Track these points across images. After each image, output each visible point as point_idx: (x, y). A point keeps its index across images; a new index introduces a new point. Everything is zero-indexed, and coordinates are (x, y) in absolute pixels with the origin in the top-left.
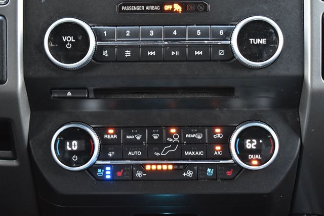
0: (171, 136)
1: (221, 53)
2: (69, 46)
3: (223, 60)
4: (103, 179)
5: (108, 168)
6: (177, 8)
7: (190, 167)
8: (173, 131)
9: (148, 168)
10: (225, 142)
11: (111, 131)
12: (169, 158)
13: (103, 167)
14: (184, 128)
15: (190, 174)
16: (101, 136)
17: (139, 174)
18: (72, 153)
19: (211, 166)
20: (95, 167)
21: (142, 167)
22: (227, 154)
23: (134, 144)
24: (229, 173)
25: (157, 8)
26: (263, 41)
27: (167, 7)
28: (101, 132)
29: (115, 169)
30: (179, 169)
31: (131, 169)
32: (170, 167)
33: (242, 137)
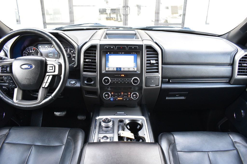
0: (122, 94)
1: (130, 83)
2: (106, 82)
3: (130, 84)
4: (111, 100)
5: (112, 99)
6: (123, 75)
7: (125, 99)
8: (122, 93)
9: (118, 99)
10: (130, 95)
11: (112, 93)
12: (121, 97)
13: (111, 98)
14: (124, 93)
15: (125, 100)
16: (111, 94)
17: (117, 100)
18: (106, 96)
19: (128, 98)
20: (110, 98)
21: (117, 99)
22: (130, 97)
23: (116, 95)
24: (131, 100)
25: (120, 75)
26: (136, 81)
27: (122, 75)
28: (111, 93)
29: (113, 99)
30: (123, 99)
31: (116, 99)
32: (122, 99)
33: (133, 94)
